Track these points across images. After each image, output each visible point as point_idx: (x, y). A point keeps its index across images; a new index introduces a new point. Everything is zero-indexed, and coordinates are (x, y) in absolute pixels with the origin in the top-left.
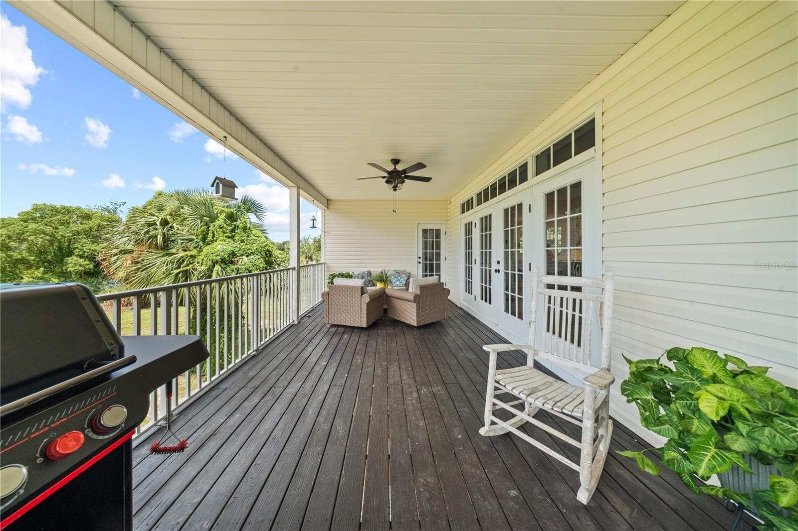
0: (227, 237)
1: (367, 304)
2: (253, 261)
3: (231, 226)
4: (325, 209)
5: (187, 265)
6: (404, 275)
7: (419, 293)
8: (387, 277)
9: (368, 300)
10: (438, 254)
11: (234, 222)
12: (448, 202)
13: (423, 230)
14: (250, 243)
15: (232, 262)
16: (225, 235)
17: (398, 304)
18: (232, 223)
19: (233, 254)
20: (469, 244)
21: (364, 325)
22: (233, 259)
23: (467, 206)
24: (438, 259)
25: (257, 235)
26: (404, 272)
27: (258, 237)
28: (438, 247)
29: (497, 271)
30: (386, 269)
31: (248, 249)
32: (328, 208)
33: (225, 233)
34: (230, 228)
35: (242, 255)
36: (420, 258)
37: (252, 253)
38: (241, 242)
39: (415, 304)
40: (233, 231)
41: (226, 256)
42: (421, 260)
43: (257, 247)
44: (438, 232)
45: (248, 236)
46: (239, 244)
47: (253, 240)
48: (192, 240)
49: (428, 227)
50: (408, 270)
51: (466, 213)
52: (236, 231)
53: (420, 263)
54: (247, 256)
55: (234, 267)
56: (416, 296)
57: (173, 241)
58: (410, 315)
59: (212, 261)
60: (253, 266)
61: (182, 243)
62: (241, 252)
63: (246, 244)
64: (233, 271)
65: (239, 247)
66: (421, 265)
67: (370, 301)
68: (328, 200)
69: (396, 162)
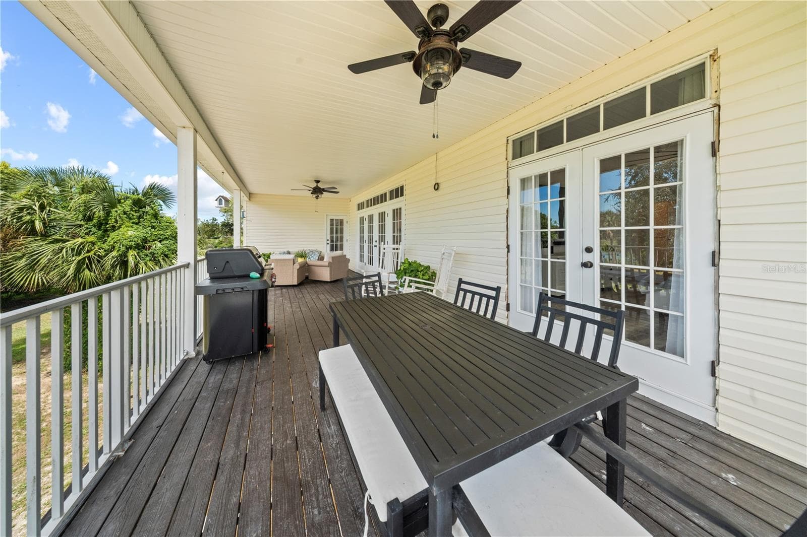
0: (133, 223)
1: (298, 270)
2: (169, 246)
3: (138, 212)
4: (247, 201)
5: (88, 251)
6: (317, 253)
7: (331, 261)
8: (306, 254)
9: (298, 267)
10: (342, 238)
11: (142, 208)
12: (349, 201)
13: (331, 219)
14: (162, 229)
15: (144, 247)
16: (132, 221)
17: (316, 269)
18: (140, 210)
19: (145, 240)
20: (362, 231)
21: (296, 283)
22: (146, 245)
23: (361, 206)
24: (342, 240)
25: (169, 221)
26: (316, 251)
27: (170, 223)
28: (342, 232)
29: (376, 246)
30: (305, 249)
31: (161, 235)
32: (250, 200)
33: (130, 219)
34: (138, 214)
35: (154, 241)
36: (328, 240)
37: (166, 238)
38: (152, 228)
39: (329, 268)
40: (140, 217)
41: (140, 242)
42: (329, 242)
43: (171, 233)
44: (342, 222)
45: (160, 223)
46: (150, 230)
47: (166, 226)
48: (81, 226)
49: (334, 218)
50: (319, 249)
51: (360, 211)
52: (145, 217)
53: (328, 244)
54: (160, 242)
55: (148, 252)
56: (330, 263)
57: (54, 227)
58: (325, 274)
59: (126, 247)
60: (169, 250)
61: (67, 229)
62: (153, 237)
63: (159, 230)
64: (147, 255)
65: (150, 233)
66: (329, 246)
67: (300, 268)
68: (250, 194)
69: (318, 182)
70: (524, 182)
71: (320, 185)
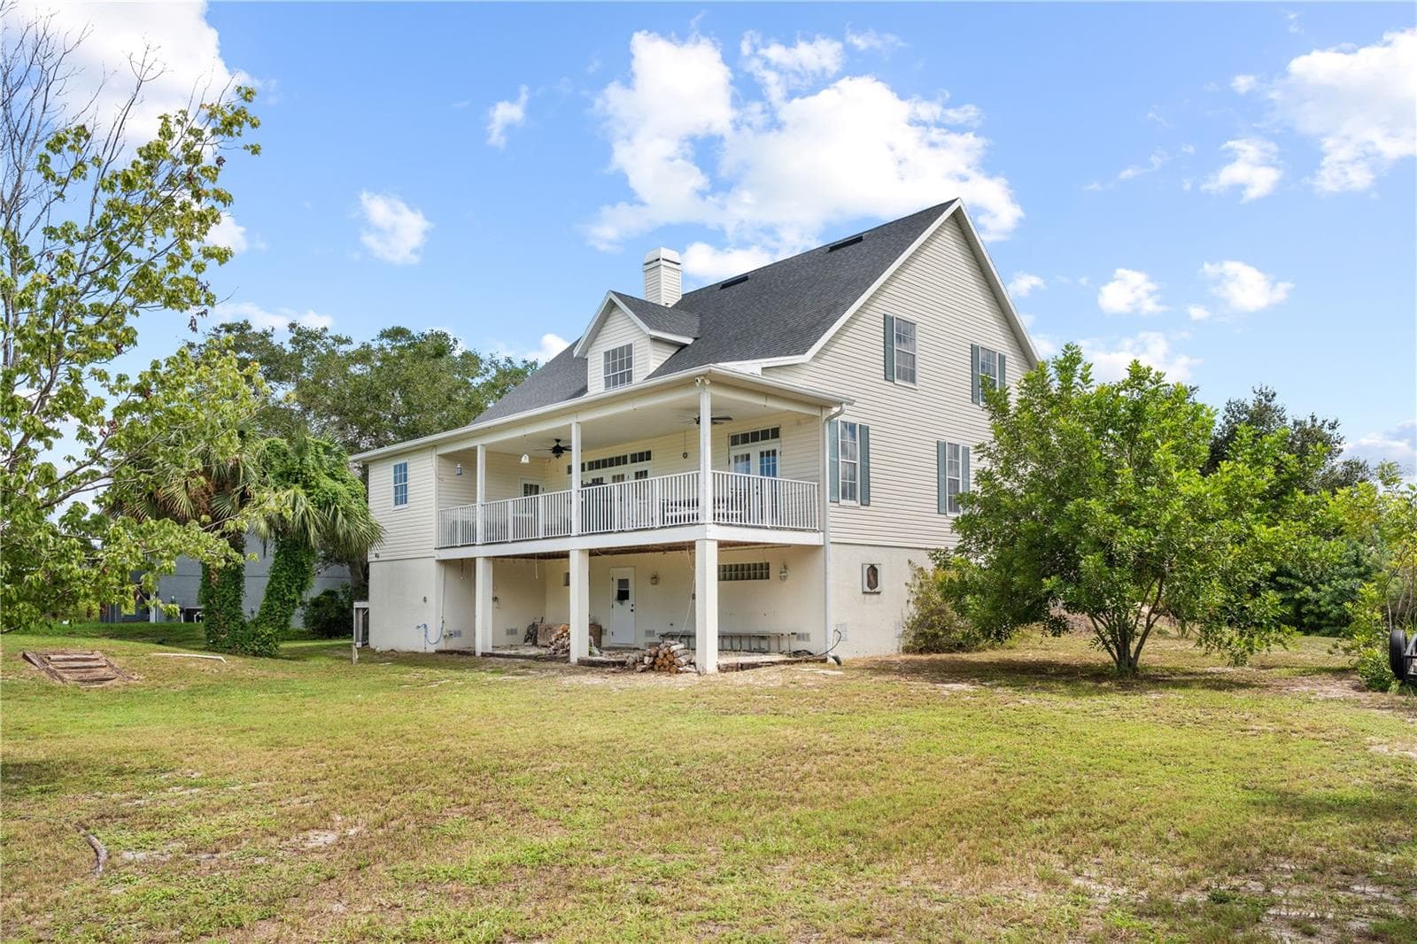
69: (558, 441)
70: (736, 457)
71: (561, 445)
